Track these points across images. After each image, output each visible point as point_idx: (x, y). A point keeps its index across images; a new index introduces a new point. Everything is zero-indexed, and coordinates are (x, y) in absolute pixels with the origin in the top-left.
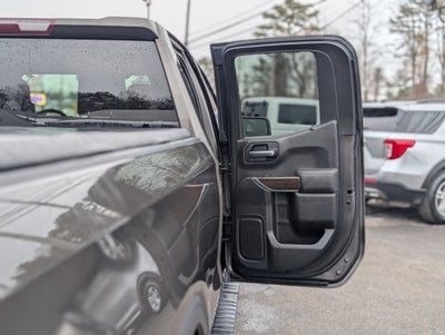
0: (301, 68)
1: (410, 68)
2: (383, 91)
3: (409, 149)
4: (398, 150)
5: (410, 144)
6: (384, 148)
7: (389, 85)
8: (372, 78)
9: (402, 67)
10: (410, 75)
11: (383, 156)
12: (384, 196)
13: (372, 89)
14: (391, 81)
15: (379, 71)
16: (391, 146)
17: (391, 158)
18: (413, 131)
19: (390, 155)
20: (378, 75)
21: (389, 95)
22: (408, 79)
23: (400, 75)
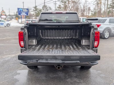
0: (70, 7)
1: (97, 7)
2: (90, 13)
5: (100, 25)
7: (92, 11)
8: (88, 10)
9: (95, 7)
10: (97, 9)
13: (88, 12)
14: (92, 10)
15: (89, 8)
16: (97, 25)
20: (89, 9)
21: (92, 14)
22: (97, 10)
23: (95, 9)
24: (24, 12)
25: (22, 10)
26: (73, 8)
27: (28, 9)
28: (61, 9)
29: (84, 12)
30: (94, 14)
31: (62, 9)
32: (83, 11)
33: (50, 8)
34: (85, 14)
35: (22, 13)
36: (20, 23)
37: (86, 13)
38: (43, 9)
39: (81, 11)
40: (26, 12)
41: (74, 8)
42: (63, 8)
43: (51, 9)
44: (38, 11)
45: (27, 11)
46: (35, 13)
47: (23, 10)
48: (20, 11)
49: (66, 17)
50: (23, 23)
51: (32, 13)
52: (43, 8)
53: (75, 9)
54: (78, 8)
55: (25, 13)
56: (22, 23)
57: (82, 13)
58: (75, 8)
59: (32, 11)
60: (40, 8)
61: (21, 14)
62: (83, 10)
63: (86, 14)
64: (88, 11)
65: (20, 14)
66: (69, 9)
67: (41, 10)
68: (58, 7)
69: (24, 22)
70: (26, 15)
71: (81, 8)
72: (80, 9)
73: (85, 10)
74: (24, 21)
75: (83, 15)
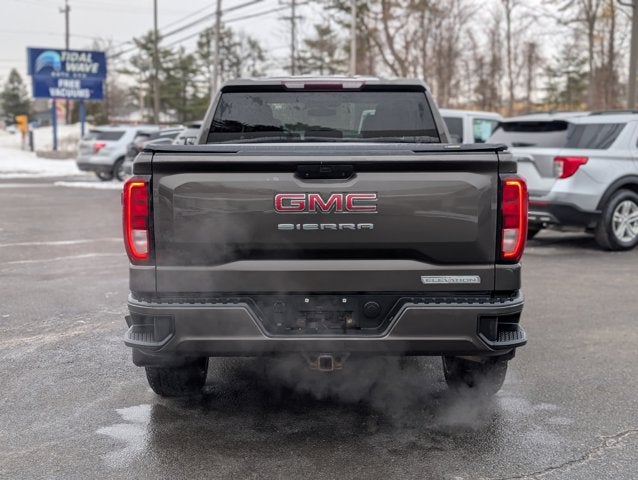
0: (399, 44)
1: (585, 42)
2: (541, 82)
3: (581, 167)
4: (570, 167)
5: (582, 161)
6: (555, 165)
7: (551, 72)
8: (520, 60)
9: (571, 41)
10: (586, 54)
11: (554, 175)
12: (556, 220)
13: (521, 79)
14: (554, 65)
15: (532, 46)
16: (562, 163)
17: (563, 177)
18: (588, 147)
19: (561, 174)
20: (532, 55)
21: (551, 88)
22: (583, 62)
23: (569, 56)
24: (71, 76)
25: (57, 58)
26: (414, 52)
27: (99, 57)
28: (331, 54)
29: (492, 74)
30: (568, 87)
31: (339, 55)
32: (487, 70)
33: (253, 45)
34: (504, 93)
35: (60, 83)
36: (41, 155)
37: (506, 80)
38: (205, 56)
39: (472, 66)
40: (90, 74)
41: (423, 50)
42: (347, 49)
43: (261, 58)
44: (167, 70)
45: (95, 68)
46: (145, 85)
47: (63, 64)
48: (48, 68)
49: (365, 113)
50: (69, 155)
51: (126, 82)
52: (201, 45)
53: (429, 52)
54: (450, 49)
55: (77, 84)
56: (54, 154)
57: (483, 83)
58: (429, 47)
59: (126, 72)
60: (183, 50)
61: (53, 92)
62: (488, 59)
63: (511, 87)
64: (525, 71)
65: (41, 90)
66: (390, 58)
67: (190, 58)
68: (311, 44)
69: (71, 148)
70: (85, 93)
71: (475, 47)
72: (467, 54)
73: (505, 65)
74: (70, 140)
75: (488, 98)
